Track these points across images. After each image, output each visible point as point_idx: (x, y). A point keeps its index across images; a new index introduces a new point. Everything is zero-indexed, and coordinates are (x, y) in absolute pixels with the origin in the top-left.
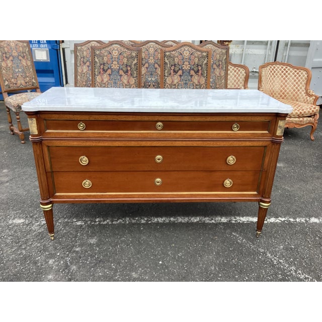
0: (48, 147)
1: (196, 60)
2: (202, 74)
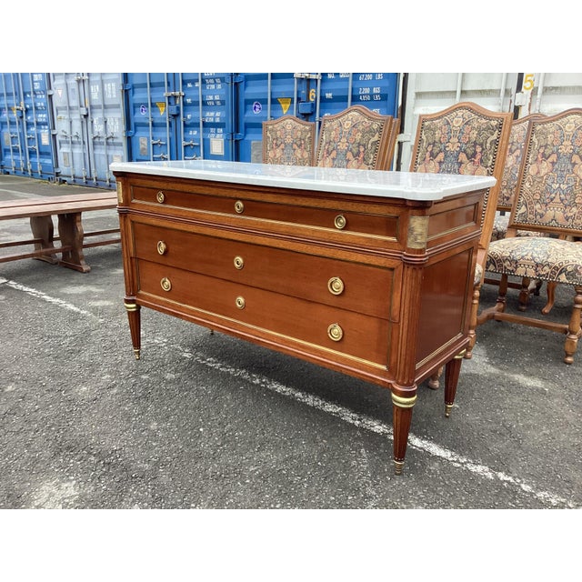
0: (133, 222)
1: (474, 135)
2: (481, 161)
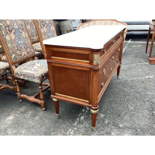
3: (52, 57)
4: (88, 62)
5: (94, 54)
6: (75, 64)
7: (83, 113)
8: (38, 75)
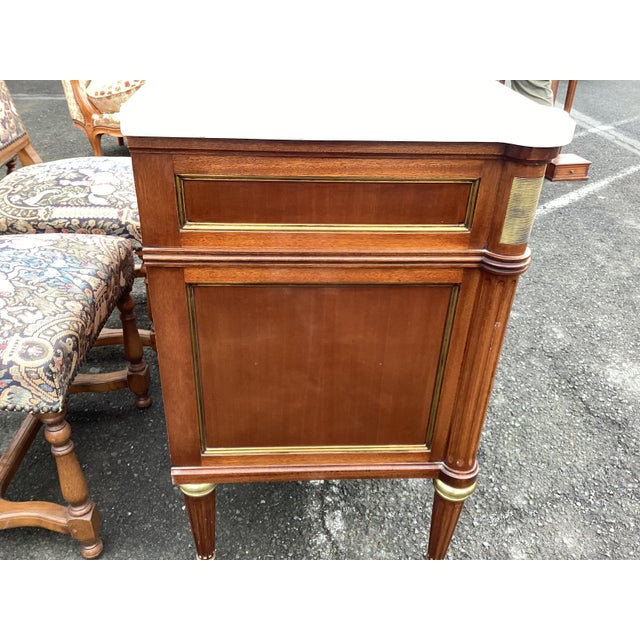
3: (190, 227)
4: (461, 229)
5: (515, 181)
6: (370, 255)
7: (321, 496)
8: (40, 356)
